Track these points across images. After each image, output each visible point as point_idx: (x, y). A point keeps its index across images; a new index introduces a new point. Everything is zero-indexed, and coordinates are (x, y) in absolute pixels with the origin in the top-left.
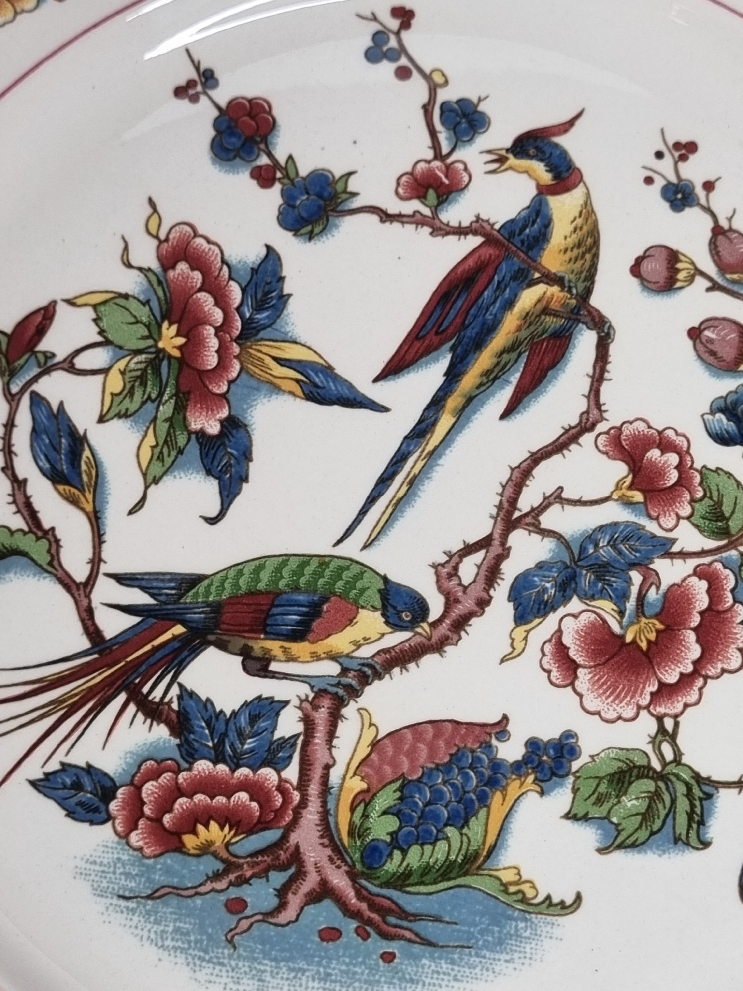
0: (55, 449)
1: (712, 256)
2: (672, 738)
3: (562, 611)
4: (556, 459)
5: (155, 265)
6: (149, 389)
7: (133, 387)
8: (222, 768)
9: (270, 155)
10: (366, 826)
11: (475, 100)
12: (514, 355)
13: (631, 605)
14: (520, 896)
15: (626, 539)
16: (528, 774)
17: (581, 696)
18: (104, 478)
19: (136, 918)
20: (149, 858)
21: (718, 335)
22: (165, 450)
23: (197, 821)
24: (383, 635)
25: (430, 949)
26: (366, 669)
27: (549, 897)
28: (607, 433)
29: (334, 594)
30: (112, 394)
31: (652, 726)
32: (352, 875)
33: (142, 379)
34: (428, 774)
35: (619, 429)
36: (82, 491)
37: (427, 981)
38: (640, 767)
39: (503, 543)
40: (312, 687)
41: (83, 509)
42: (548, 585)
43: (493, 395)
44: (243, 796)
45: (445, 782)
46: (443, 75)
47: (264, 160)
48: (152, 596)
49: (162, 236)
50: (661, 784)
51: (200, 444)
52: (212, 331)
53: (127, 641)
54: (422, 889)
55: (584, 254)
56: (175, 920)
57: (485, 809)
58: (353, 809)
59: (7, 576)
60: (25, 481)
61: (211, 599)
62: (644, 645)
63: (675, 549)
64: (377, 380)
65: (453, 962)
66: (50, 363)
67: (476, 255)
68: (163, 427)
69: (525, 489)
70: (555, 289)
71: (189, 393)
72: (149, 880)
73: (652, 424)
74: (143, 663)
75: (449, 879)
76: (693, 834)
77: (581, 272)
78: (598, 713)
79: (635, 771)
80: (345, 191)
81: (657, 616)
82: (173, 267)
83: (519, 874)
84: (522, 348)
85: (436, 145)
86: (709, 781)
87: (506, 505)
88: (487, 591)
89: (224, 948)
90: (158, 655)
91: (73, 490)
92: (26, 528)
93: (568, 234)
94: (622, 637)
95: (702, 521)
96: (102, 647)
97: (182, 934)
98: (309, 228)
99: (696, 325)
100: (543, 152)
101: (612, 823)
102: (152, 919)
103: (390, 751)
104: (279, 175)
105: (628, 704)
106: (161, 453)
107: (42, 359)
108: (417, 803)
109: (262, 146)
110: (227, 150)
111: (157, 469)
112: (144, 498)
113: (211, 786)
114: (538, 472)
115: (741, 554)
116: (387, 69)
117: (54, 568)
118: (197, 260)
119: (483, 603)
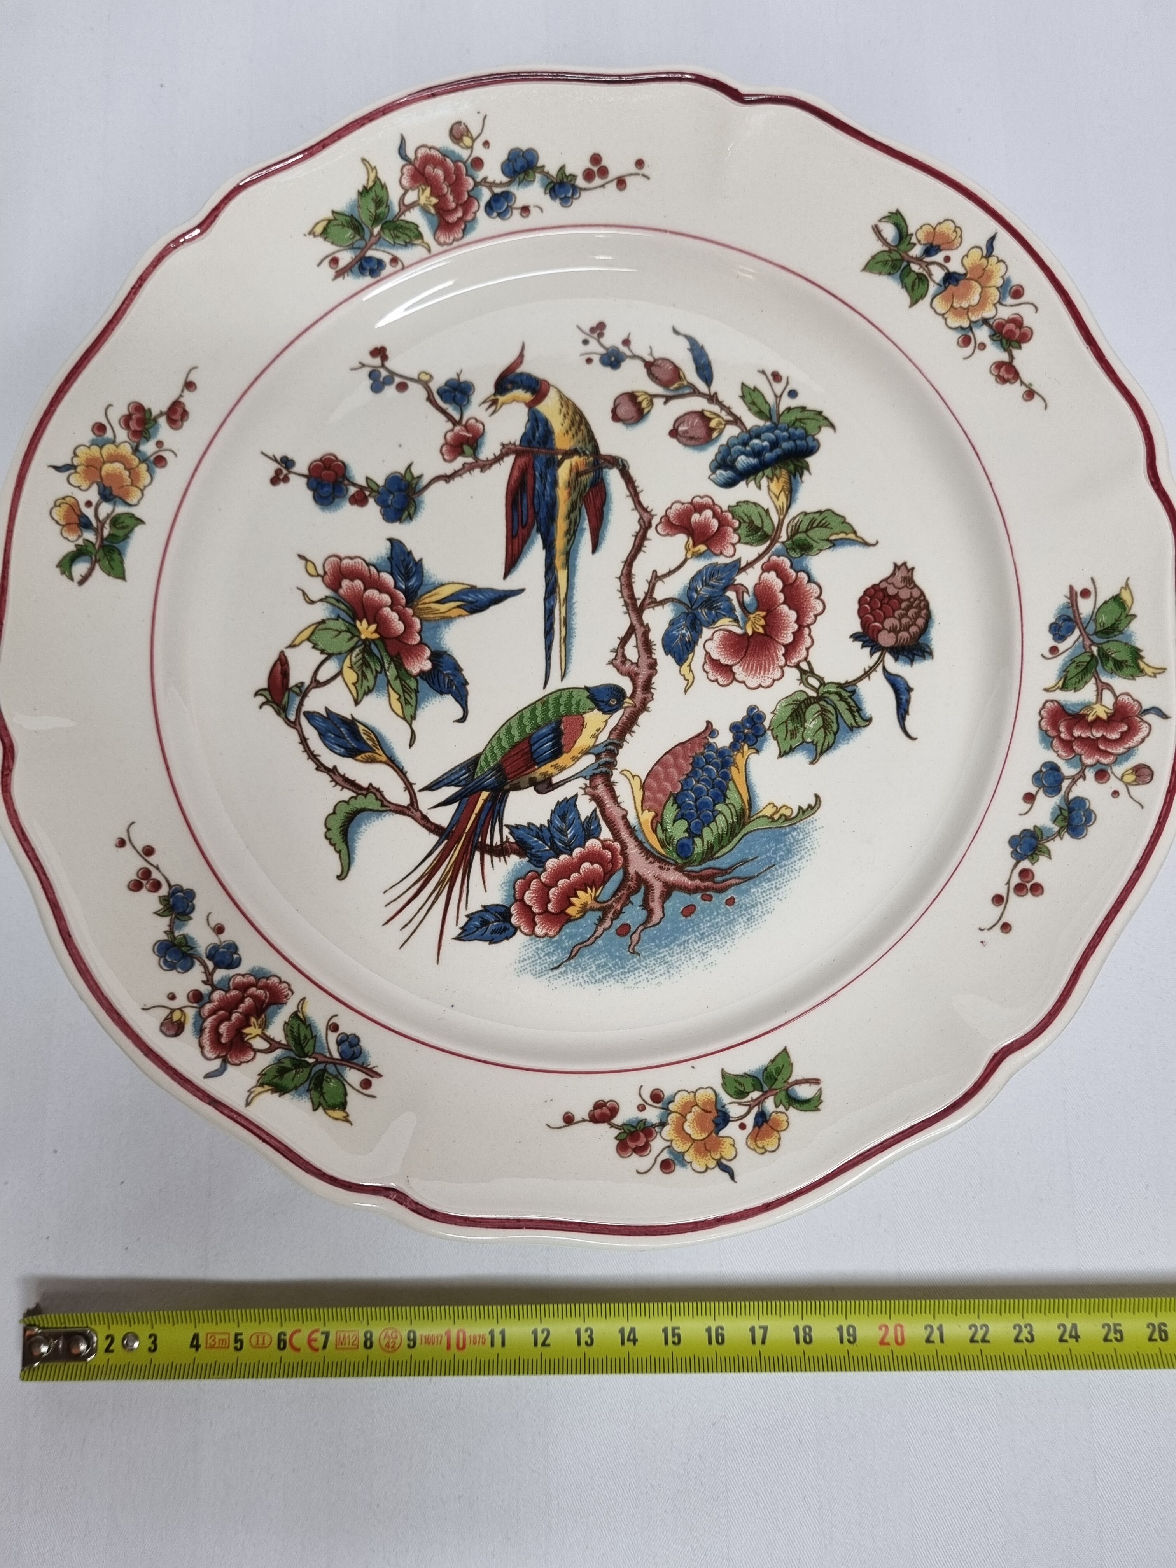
0: (340, 737)
1: (655, 382)
2: (811, 672)
3: (701, 641)
4: (641, 556)
5: (327, 592)
6: (373, 667)
7: (363, 672)
8: (563, 857)
9: (354, 485)
10: (668, 836)
11: (455, 377)
12: (577, 512)
13: (738, 612)
14: (783, 818)
15: (711, 576)
16: (742, 747)
17: (744, 682)
18: (381, 736)
19: (570, 976)
20: (554, 936)
21: (688, 425)
22: (407, 696)
23: (568, 898)
24: (606, 721)
25: (751, 881)
26: (610, 747)
27: (800, 808)
28: (661, 522)
29: (563, 716)
30: (353, 684)
31: (796, 673)
32: (680, 869)
33: (365, 664)
34: (685, 783)
35: (666, 516)
36: (373, 751)
37: (762, 900)
38: (804, 701)
39: (642, 624)
40: (585, 777)
41: (381, 762)
42: (684, 631)
43: (579, 542)
44: (586, 865)
45: (698, 782)
46: (427, 374)
47: (352, 490)
48: (456, 785)
49: (321, 572)
50: (822, 703)
51: (426, 680)
52: (389, 609)
53: (458, 821)
54: (725, 850)
55: (579, 428)
56: (594, 962)
57: (731, 782)
58: (655, 831)
59: (361, 829)
60: (335, 767)
61: (492, 765)
62: (761, 630)
63: (743, 564)
64: (505, 577)
65: (769, 880)
66: (303, 689)
67: (517, 467)
68: (397, 684)
69: (634, 585)
70: (576, 459)
71: (399, 654)
72: (563, 949)
73: (683, 501)
74: (476, 828)
75: (737, 835)
76: (858, 719)
77: (585, 439)
78: (760, 686)
79: (803, 705)
80: (413, 478)
81: (757, 609)
82: (340, 586)
83: (774, 806)
84: (579, 504)
85: (450, 418)
86: (848, 684)
87: (629, 601)
88: (651, 657)
89: (632, 958)
90: (483, 817)
91: (367, 754)
92: (354, 795)
93: (562, 421)
94: (746, 634)
95: (748, 538)
96: (446, 833)
97: (603, 966)
98: (406, 513)
99: (671, 427)
100: (517, 383)
101: (809, 743)
102: (580, 969)
103: (654, 784)
104: (367, 493)
105: (774, 669)
106: (406, 699)
107: (297, 690)
108: (689, 804)
109: (346, 482)
110: (326, 498)
111: (409, 710)
112: (413, 732)
113: (564, 872)
114: (634, 570)
115: (783, 543)
116: (390, 391)
117: (387, 807)
118: (353, 574)
119: (653, 666)
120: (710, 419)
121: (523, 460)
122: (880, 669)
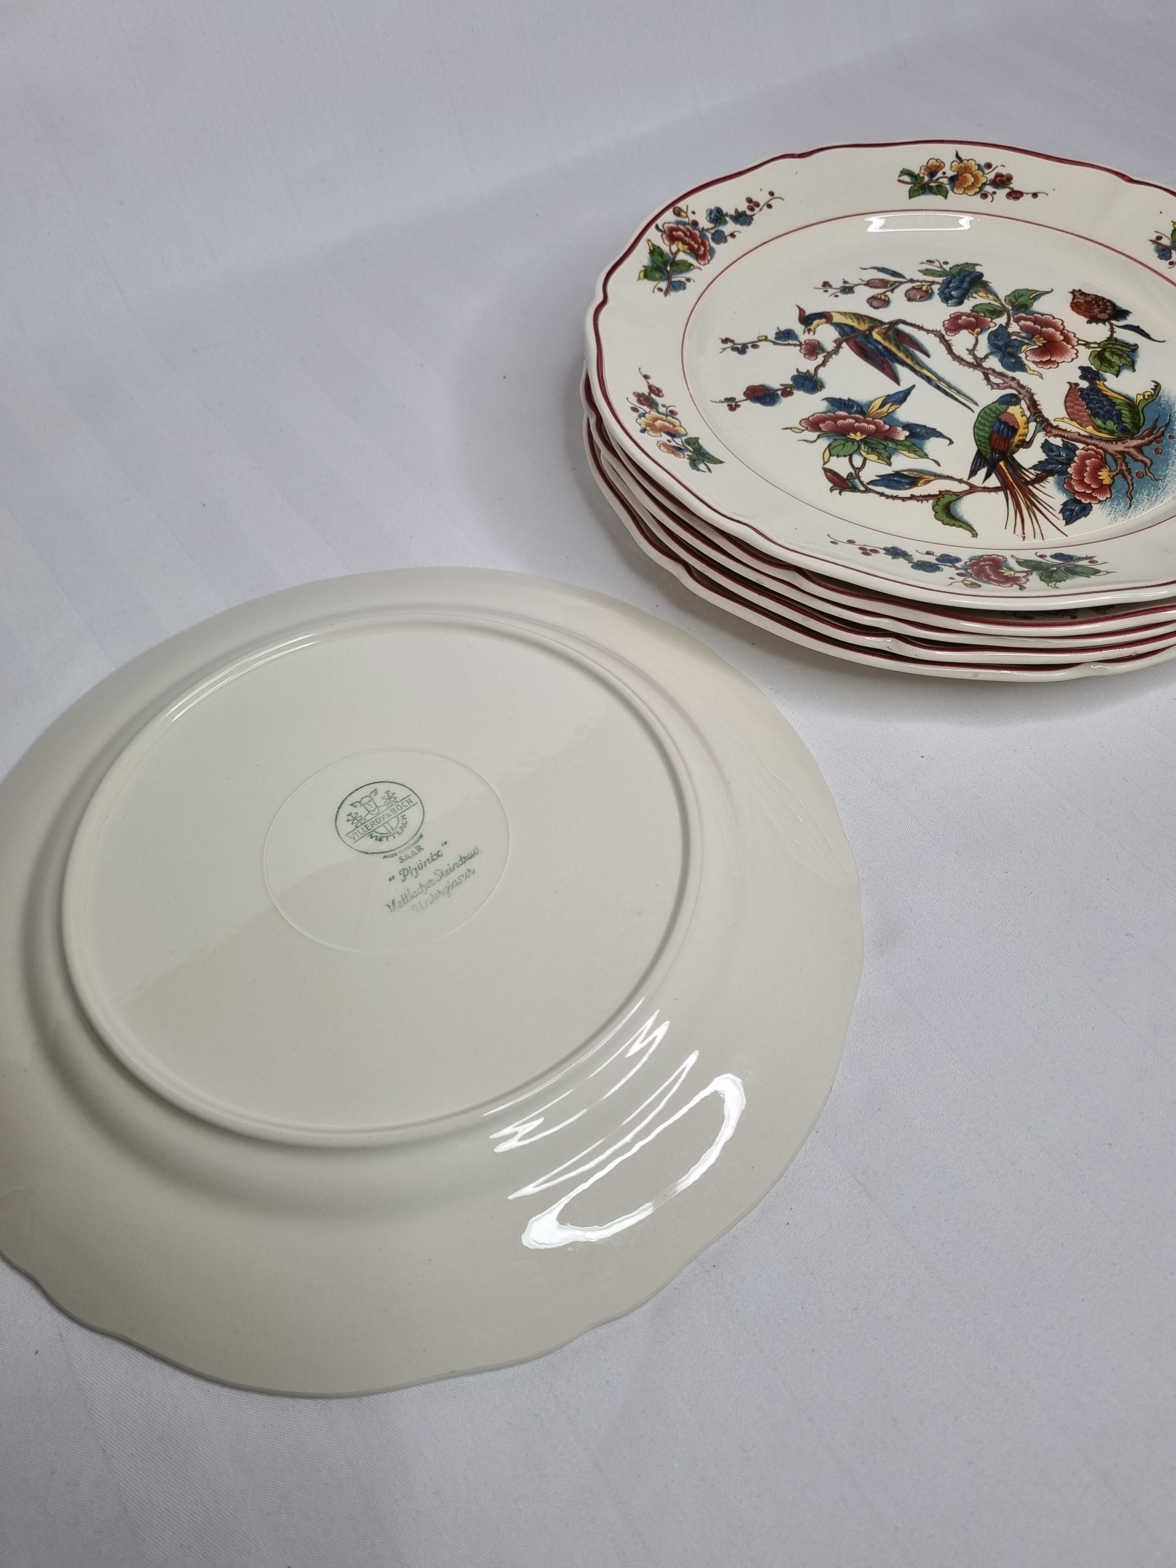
0: (898, 482)
1: (877, 288)
2: (1088, 343)
3: (1023, 359)
4: (953, 347)
5: (817, 434)
6: (879, 448)
7: (876, 452)
8: (1073, 465)
9: (778, 390)
11: (777, 330)
13: (1026, 341)
15: (996, 336)
16: (1096, 383)
18: (919, 470)
19: (1140, 505)
20: (1112, 496)
21: (913, 295)
22: (912, 449)
23: (1097, 478)
24: (1021, 408)
28: (946, 331)
30: (877, 459)
31: (1082, 347)
33: (873, 449)
35: (946, 328)
36: (924, 478)
38: (1099, 354)
39: (987, 369)
40: (1040, 431)
41: (933, 480)
42: (1011, 361)
44: (1088, 462)
46: (761, 336)
47: (780, 392)
49: (803, 428)
50: (1108, 350)
51: (912, 438)
60: (912, 495)
63: (1004, 325)
66: (854, 475)
68: (900, 447)
69: (963, 358)
71: (886, 436)
72: (1122, 499)
73: (946, 319)
76: (1132, 347)
78: (1072, 359)
79: (1101, 355)
80: (805, 373)
81: (1033, 336)
82: (821, 428)
85: (795, 345)
86: (1109, 338)
87: (969, 364)
88: (1008, 377)
91: (921, 481)
92: (936, 500)
94: (1040, 346)
95: (994, 316)
98: (819, 386)
99: (907, 299)
101: (1122, 366)
104: (788, 389)
105: (1070, 350)
106: (913, 451)
107: (851, 477)
109: (772, 391)
110: (770, 401)
111: (920, 453)
112: (933, 461)
113: (1081, 470)
114: (957, 353)
115: (1012, 309)
116: (751, 350)
117: (959, 496)
118: (821, 421)
119: (1014, 378)
120: (920, 288)
122: (1116, 327)
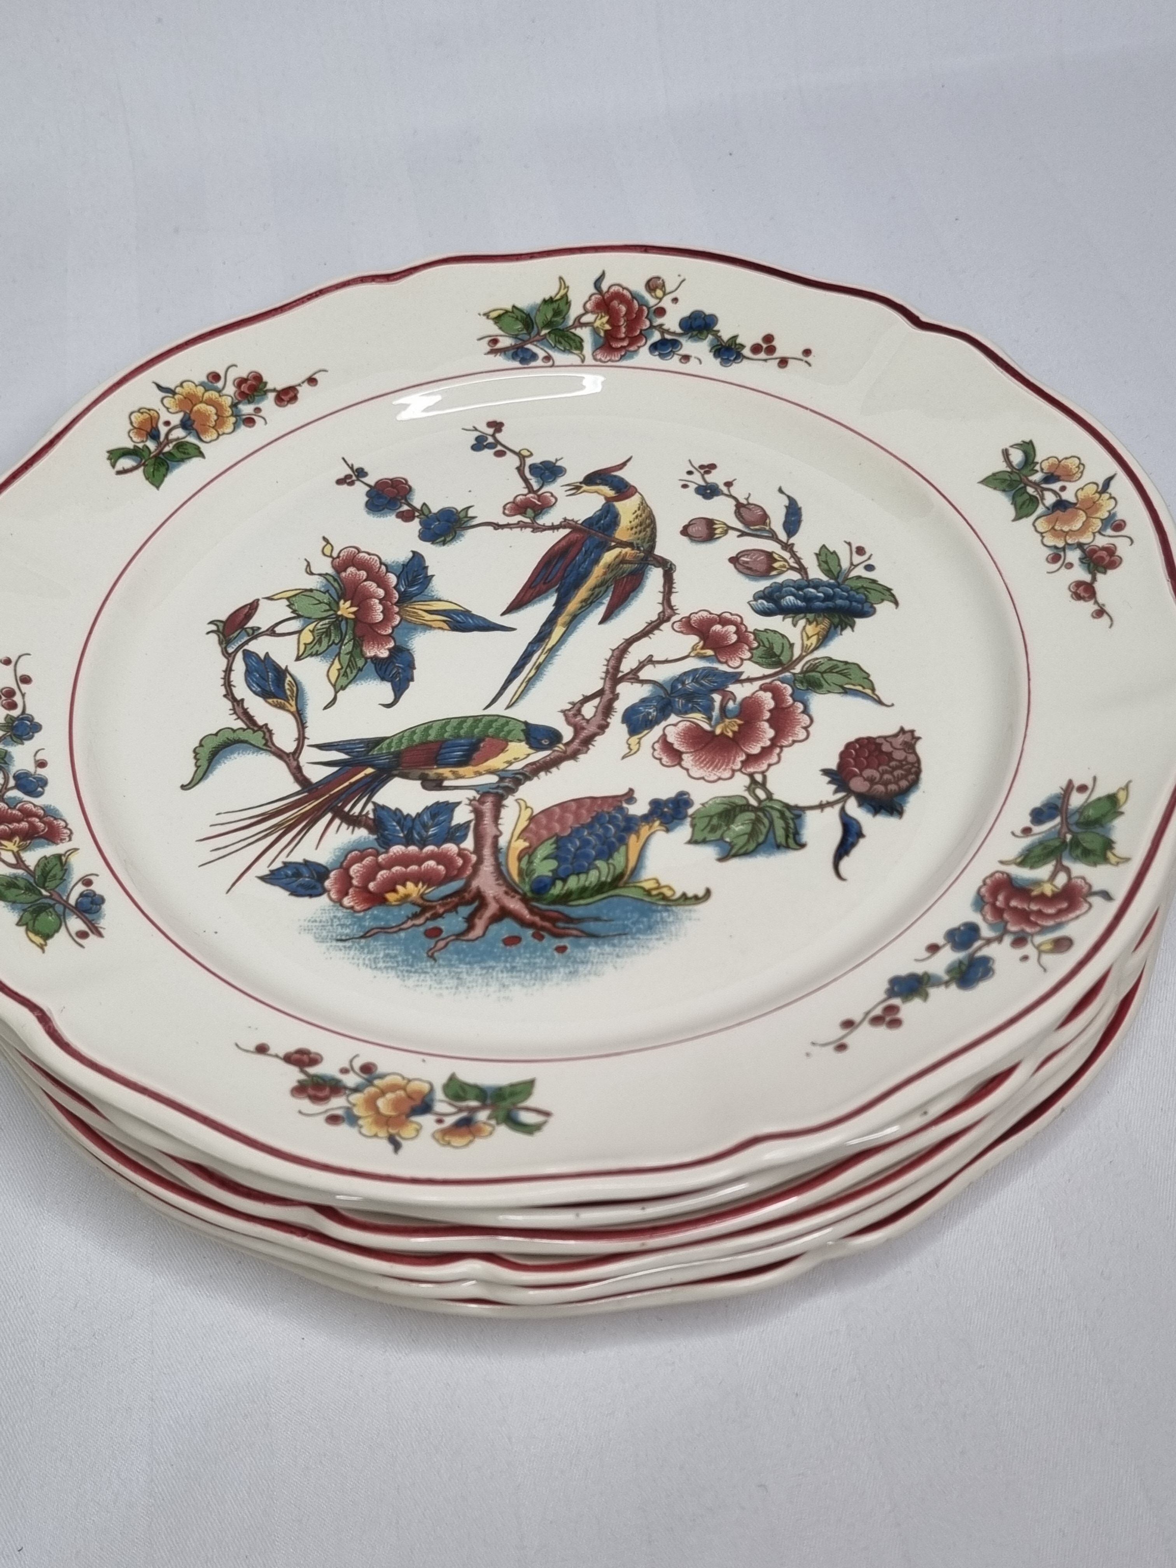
0: (264, 679)
1: (738, 519)
2: (763, 786)
3: (663, 724)
4: (645, 640)
5: (330, 571)
6: (332, 638)
7: (321, 638)
8: (413, 849)
9: (409, 505)
10: (532, 868)
11: (554, 461)
12: (603, 589)
13: (716, 713)
14: (661, 896)
15: (705, 677)
16: (655, 821)
17: (687, 770)
18: (303, 691)
19: (352, 953)
20: (359, 912)
21: (751, 558)
22: (348, 670)
23: (396, 883)
24: (529, 755)
25: (593, 940)
26: (518, 776)
27: (684, 894)
28: (680, 621)
29: (488, 736)
30: (305, 644)
31: (747, 781)
32: (525, 900)
33: (327, 633)
34: (576, 832)
35: (689, 618)
36: (288, 701)
37: (595, 961)
38: (741, 806)
39: (613, 692)
40: (478, 792)
41: (289, 711)
42: (651, 711)
44: (432, 863)
45: (590, 834)
46: (528, 451)
47: (405, 508)
48: (347, 753)
49: (335, 555)
50: (761, 814)
51: (375, 664)
52: (377, 601)
53: (330, 782)
54: (582, 902)
55: (645, 530)
56: (385, 949)
57: (624, 846)
58: (520, 859)
59: (232, 756)
60: (242, 700)
61: (392, 750)
62: (730, 734)
63: (743, 677)
64: (503, 614)
65: (614, 945)
66: (256, 633)
67: (567, 539)
68: (345, 659)
69: (624, 660)
70: (628, 550)
71: (363, 636)
72: (360, 926)
73: (712, 612)
74: (342, 794)
75: (603, 893)
76: (791, 841)
77: (645, 538)
78: (703, 778)
79: (738, 809)
80: (466, 516)
81: (737, 717)
82: (345, 570)
83: (658, 882)
84: (609, 583)
85: (529, 486)
86: (796, 807)
87: (611, 671)
88: (605, 720)
89: (427, 961)
90: (355, 788)
91: (279, 701)
92: (245, 727)
93: (632, 520)
94: (713, 732)
95: (760, 660)
96: (310, 788)
97: (391, 957)
98: (443, 538)
99: (734, 555)
100: (607, 481)
101: (726, 842)
102: (366, 951)
103: (544, 821)
104: (417, 514)
105: (725, 770)
106: (346, 672)
107: (250, 631)
108: (569, 850)
109: (403, 501)
110: (377, 506)
111: (343, 681)
112: (335, 699)
113: (405, 860)
114: (631, 649)
115: (794, 674)
116: (488, 453)
117: (269, 747)
118: (362, 565)
119: (603, 728)
120: (776, 561)
121: (577, 535)
122: (838, 807)
